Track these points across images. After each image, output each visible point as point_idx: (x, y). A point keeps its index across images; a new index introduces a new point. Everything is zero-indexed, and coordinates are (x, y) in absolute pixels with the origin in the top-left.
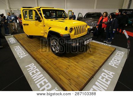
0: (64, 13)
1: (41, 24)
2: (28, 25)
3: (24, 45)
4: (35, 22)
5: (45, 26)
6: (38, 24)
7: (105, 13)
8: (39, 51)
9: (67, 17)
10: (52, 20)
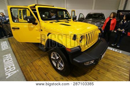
0: (66, 13)
1: (36, 28)
2: (19, 28)
3: (17, 54)
4: (29, 25)
5: (42, 30)
6: (33, 28)
7: (112, 14)
8: (34, 64)
9: (71, 18)
10: (52, 22)
